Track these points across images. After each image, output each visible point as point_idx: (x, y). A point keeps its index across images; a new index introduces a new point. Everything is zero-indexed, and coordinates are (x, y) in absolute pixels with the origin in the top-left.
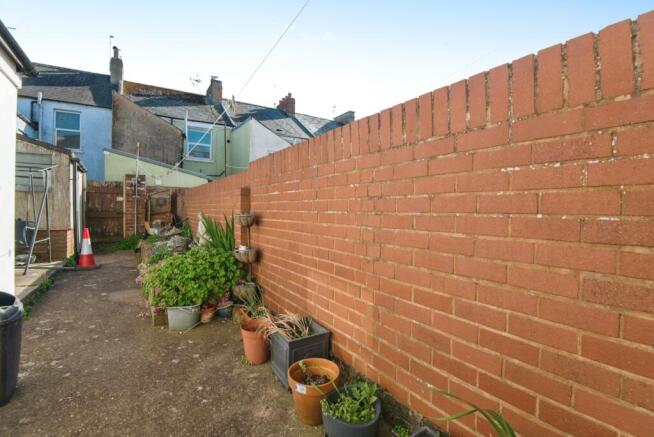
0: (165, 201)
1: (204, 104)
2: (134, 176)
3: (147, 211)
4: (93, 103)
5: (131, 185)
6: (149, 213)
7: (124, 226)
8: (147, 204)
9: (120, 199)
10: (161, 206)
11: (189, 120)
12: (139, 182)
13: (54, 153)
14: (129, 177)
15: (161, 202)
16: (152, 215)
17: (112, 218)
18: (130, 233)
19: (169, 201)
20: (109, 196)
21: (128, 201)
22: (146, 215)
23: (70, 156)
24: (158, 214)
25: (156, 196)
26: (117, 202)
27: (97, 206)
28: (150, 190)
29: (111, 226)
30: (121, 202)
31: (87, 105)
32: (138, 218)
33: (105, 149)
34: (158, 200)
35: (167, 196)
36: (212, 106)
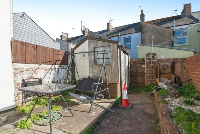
0: (168, 66)
1: (181, 18)
2: (150, 54)
3: (157, 72)
4: (135, 32)
5: (149, 59)
6: (159, 73)
7: (146, 79)
8: (157, 68)
9: (144, 66)
10: (165, 69)
11: (176, 26)
12: (153, 57)
13: (111, 44)
14: (148, 55)
15: (165, 67)
16: (160, 74)
17: (140, 76)
18: (149, 83)
19: (170, 66)
20: (139, 65)
21: (147, 67)
22: (157, 74)
23: (118, 45)
24: (163, 74)
25: (162, 64)
26: (143, 68)
27: (134, 70)
28: (159, 61)
29: (140, 79)
30: (145, 68)
31: (133, 33)
32: (152, 76)
33: (138, 45)
34: (163, 66)
35: (169, 64)
36: (186, 18)
